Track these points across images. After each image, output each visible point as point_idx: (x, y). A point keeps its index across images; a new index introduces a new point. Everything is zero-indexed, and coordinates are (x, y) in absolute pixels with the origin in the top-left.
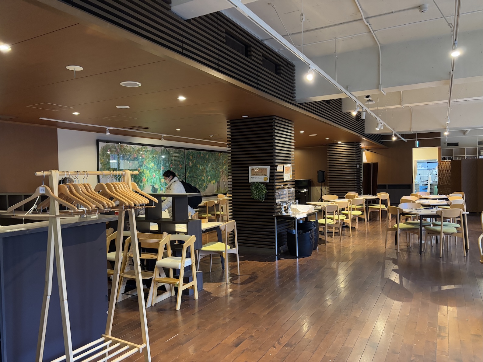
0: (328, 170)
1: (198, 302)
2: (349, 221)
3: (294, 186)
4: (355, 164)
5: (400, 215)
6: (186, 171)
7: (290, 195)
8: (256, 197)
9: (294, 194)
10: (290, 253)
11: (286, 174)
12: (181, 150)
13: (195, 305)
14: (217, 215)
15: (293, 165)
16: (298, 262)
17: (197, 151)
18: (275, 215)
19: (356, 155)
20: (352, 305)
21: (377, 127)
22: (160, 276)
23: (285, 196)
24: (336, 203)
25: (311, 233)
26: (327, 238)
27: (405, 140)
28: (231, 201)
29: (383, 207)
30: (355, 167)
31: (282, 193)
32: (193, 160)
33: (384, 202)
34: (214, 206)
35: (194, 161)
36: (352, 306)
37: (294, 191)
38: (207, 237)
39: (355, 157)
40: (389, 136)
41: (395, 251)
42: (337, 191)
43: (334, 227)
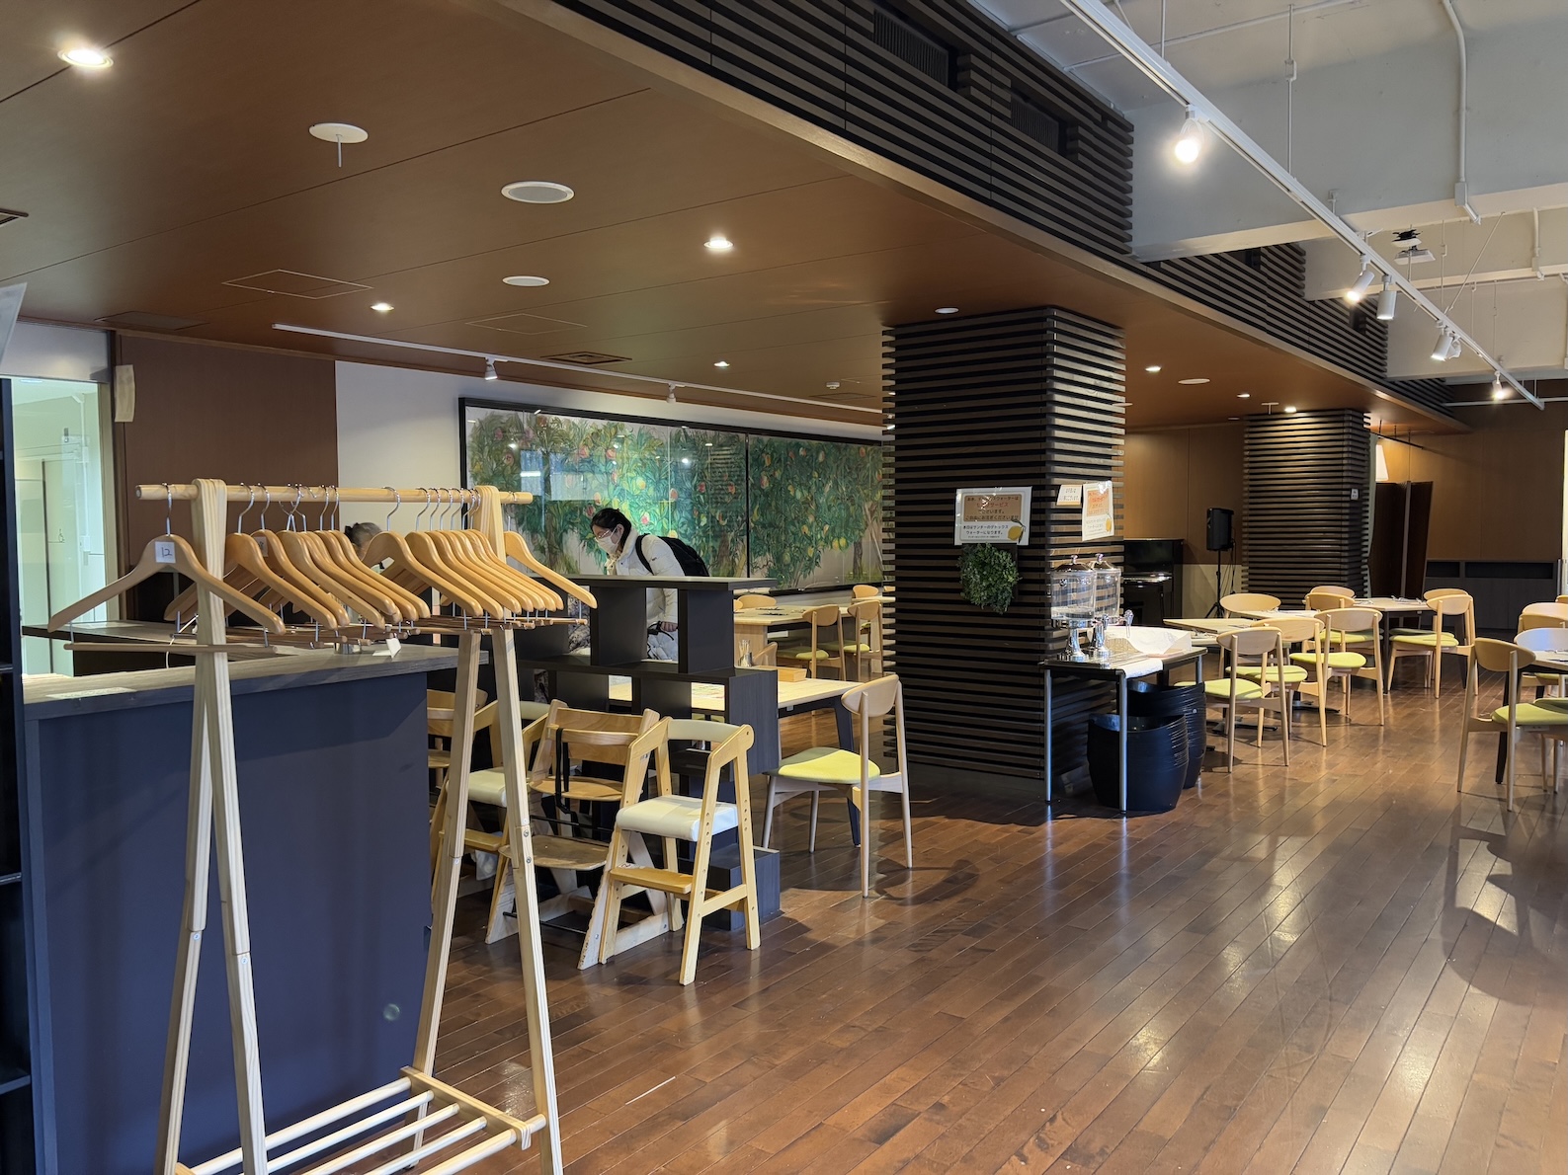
0: (1245, 506)
1: (761, 957)
2: (1318, 690)
3: (1120, 559)
4: (1344, 486)
5: (1520, 671)
6: (750, 505)
7: (1104, 593)
8: (979, 596)
9: (1119, 590)
10: (1099, 798)
11: (1092, 518)
12: (734, 437)
13: (746, 968)
14: (848, 654)
15: (1120, 484)
16: (1127, 830)
17: (789, 440)
18: (1045, 662)
19: (1350, 455)
20: (1331, 1009)
21: (1436, 350)
22: (630, 860)
23: (1084, 595)
24: (1272, 624)
25: (1174, 729)
26: (1236, 748)
27: (1539, 402)
28: (893, 610)
29: (1448, 640)
30: (1344, 499)
31: (1073, 585)
32: (775, 470)
33: (1454, 624)
34: (836, 623)
35: (778, 474)
36: (1329, 1012)
37: (1119, 579)
38: (814, 728)
39: (1345, 462)
40: (1482, 389)
41: (1497, 805)
42: (1276, 583)
43: (1262, 710)
